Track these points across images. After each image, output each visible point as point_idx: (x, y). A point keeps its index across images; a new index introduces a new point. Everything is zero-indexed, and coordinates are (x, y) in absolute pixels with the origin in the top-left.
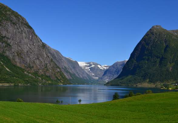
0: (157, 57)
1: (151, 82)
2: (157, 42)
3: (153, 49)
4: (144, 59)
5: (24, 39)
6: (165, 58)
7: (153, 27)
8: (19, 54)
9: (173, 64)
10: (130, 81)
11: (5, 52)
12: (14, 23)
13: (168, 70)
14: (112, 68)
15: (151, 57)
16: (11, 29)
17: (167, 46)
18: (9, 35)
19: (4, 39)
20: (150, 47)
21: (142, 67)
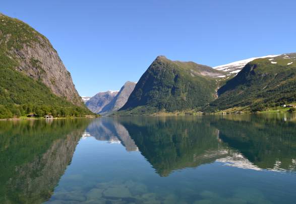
0: (169, 87)
1: (168, 111)
2: (166, 72)
3: (163, 79)
4: (154, 89)
5: (54, 64)
6: (177, 88)
7: (158, 57)
8: (53, 82)
9: (186, 93)
10: (142, 111)
11: (42, 80)
12: (42, 45)
13: (182, 100)
14: (95, 99)
15: (162, 87)
16: (41, 51)
17: (177, 77)
18: (41, 59)
19: (37, 63)
20: (158, 77)
21: (154, 97)
